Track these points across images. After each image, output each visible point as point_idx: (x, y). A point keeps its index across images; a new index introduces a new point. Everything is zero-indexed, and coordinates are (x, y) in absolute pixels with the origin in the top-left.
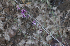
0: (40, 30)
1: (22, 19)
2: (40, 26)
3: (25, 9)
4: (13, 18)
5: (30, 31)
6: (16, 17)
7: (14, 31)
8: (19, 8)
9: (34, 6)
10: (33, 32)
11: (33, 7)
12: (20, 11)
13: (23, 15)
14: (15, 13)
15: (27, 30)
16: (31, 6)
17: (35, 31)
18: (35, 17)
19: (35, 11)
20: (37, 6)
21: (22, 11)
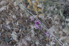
0: (53, 42)
1: (35, 30)
2: (53, 37)
3: (38, 20)
4: (26, 29)
5: (43, 42)
6: (30, 28)
7: (27, 42)
8: (33, 19)
9: (47, 17)
10: (46, 44)
11: (46, 19)
12: (33, 23)
13: (37, 26)
14: (29, 24)
15: (40, 41)
16: (45, 17)
17: (48, 42)
18: (48, 28)
19: (48, 22)
20: (51, 18)
21: (36, 22)
